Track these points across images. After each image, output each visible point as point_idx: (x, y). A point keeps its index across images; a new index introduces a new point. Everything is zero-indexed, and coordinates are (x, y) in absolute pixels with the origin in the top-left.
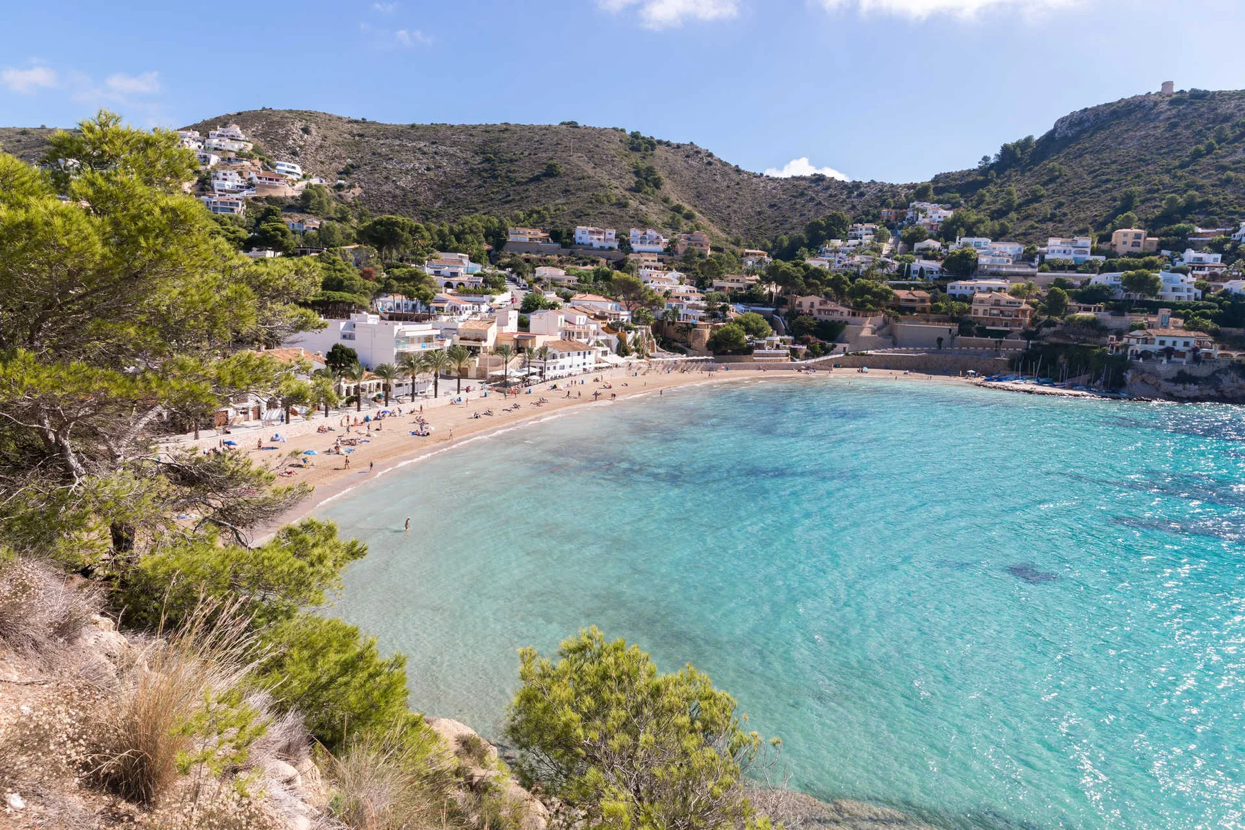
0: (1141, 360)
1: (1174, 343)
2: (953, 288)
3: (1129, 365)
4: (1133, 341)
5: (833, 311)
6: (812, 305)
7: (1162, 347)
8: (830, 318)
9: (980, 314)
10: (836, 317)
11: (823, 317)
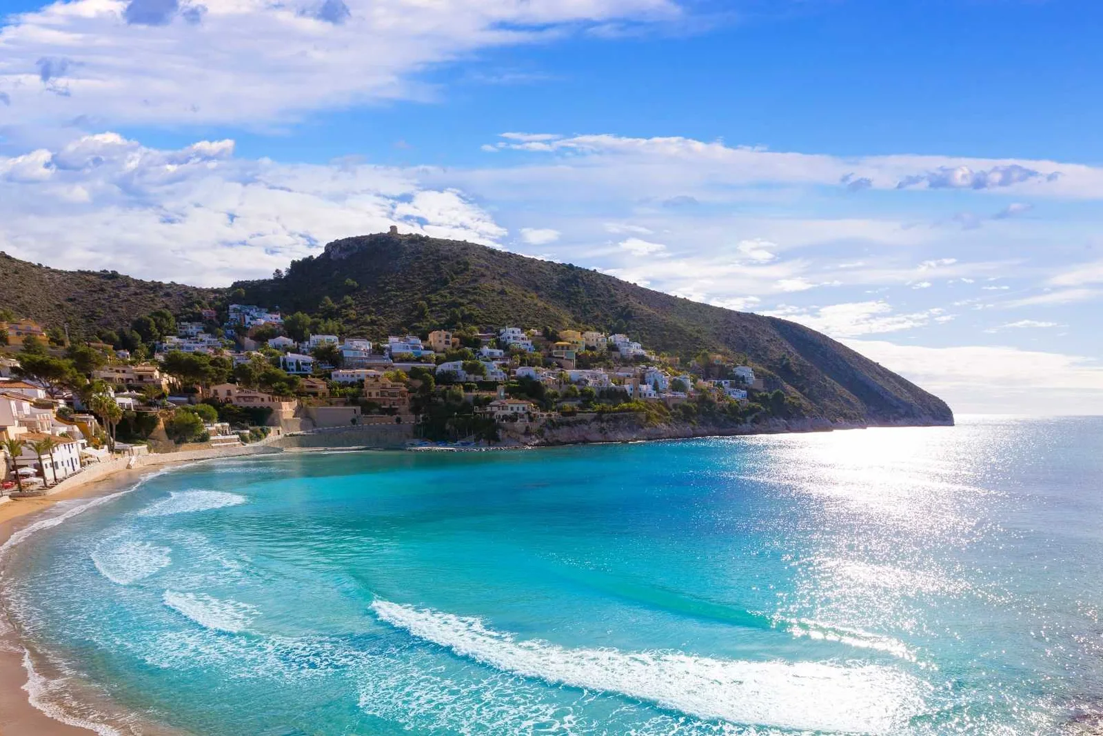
0: (504, 422)
1: (518, 409)
2: (337, 376)
3: (499, 426)
4: (495, 409)
5: (253, 397)
6: (229, 393)
7: (512, 412)
8: (251, 404)
9: (374, 396)
10: (257, 403)
11: (243, 404)
